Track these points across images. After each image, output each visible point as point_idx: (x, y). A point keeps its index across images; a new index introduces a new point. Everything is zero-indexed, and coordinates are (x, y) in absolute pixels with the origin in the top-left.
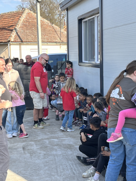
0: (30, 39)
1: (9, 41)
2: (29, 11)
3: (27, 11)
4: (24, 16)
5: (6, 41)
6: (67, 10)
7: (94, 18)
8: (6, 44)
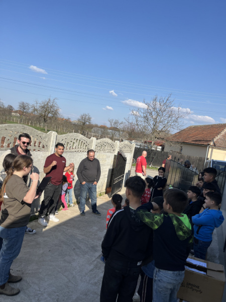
1: (209, 145)
8: (206, 146)
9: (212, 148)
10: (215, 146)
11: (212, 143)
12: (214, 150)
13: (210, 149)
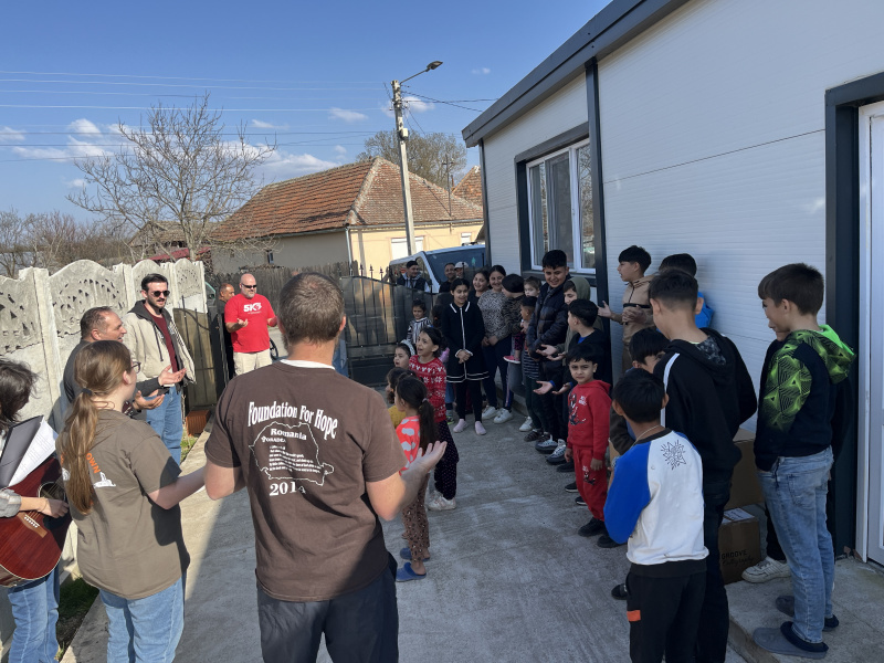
0: (389, 218)
1: (348, 224)
2: (385, 161)
3: (379, 161)
4: (374, 171)
5: (340, 224)
6: (481, 143)
7: (567, 153)
8: (341, 231)
9: (360, 232)
10: (364, 225)
11: (353, 220)
12: (365, 236)
13: (355, 237)
